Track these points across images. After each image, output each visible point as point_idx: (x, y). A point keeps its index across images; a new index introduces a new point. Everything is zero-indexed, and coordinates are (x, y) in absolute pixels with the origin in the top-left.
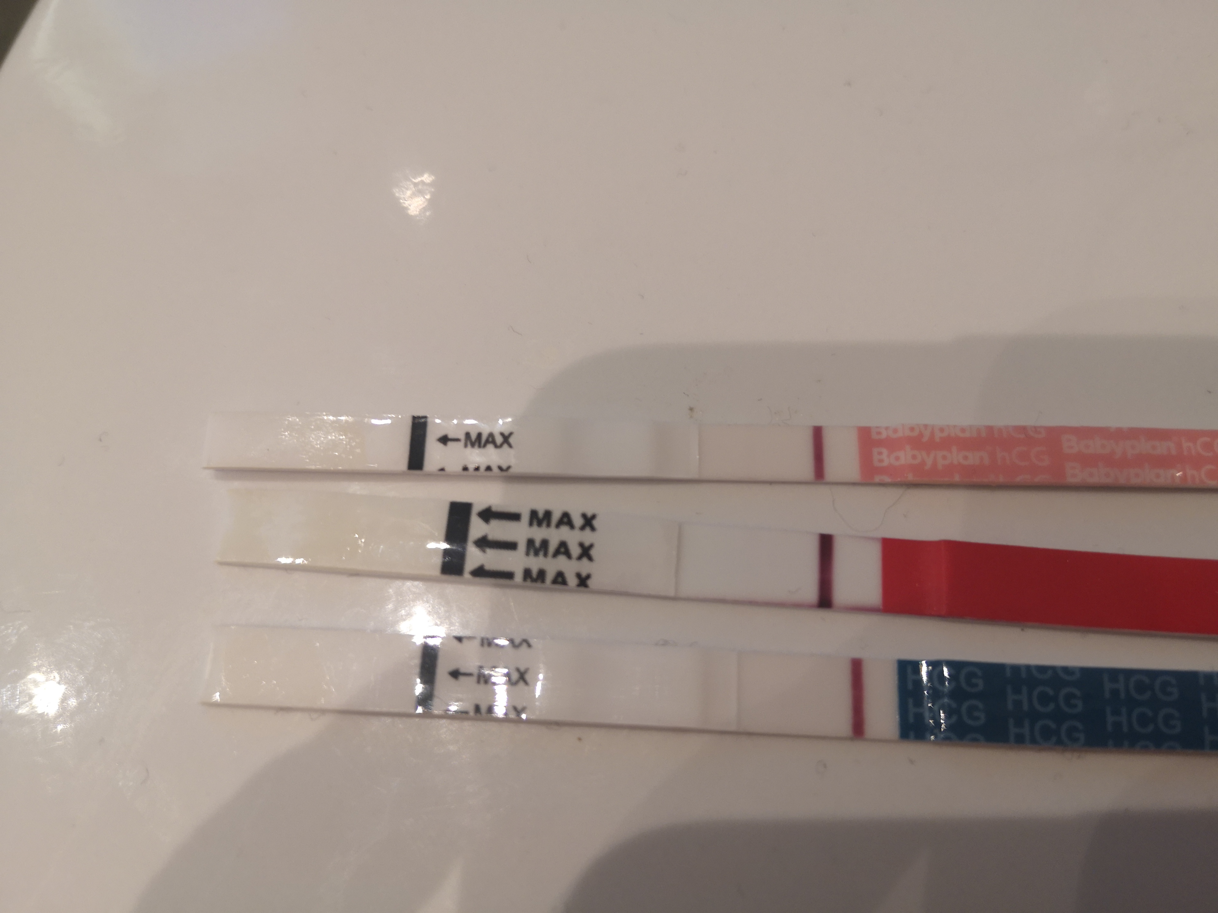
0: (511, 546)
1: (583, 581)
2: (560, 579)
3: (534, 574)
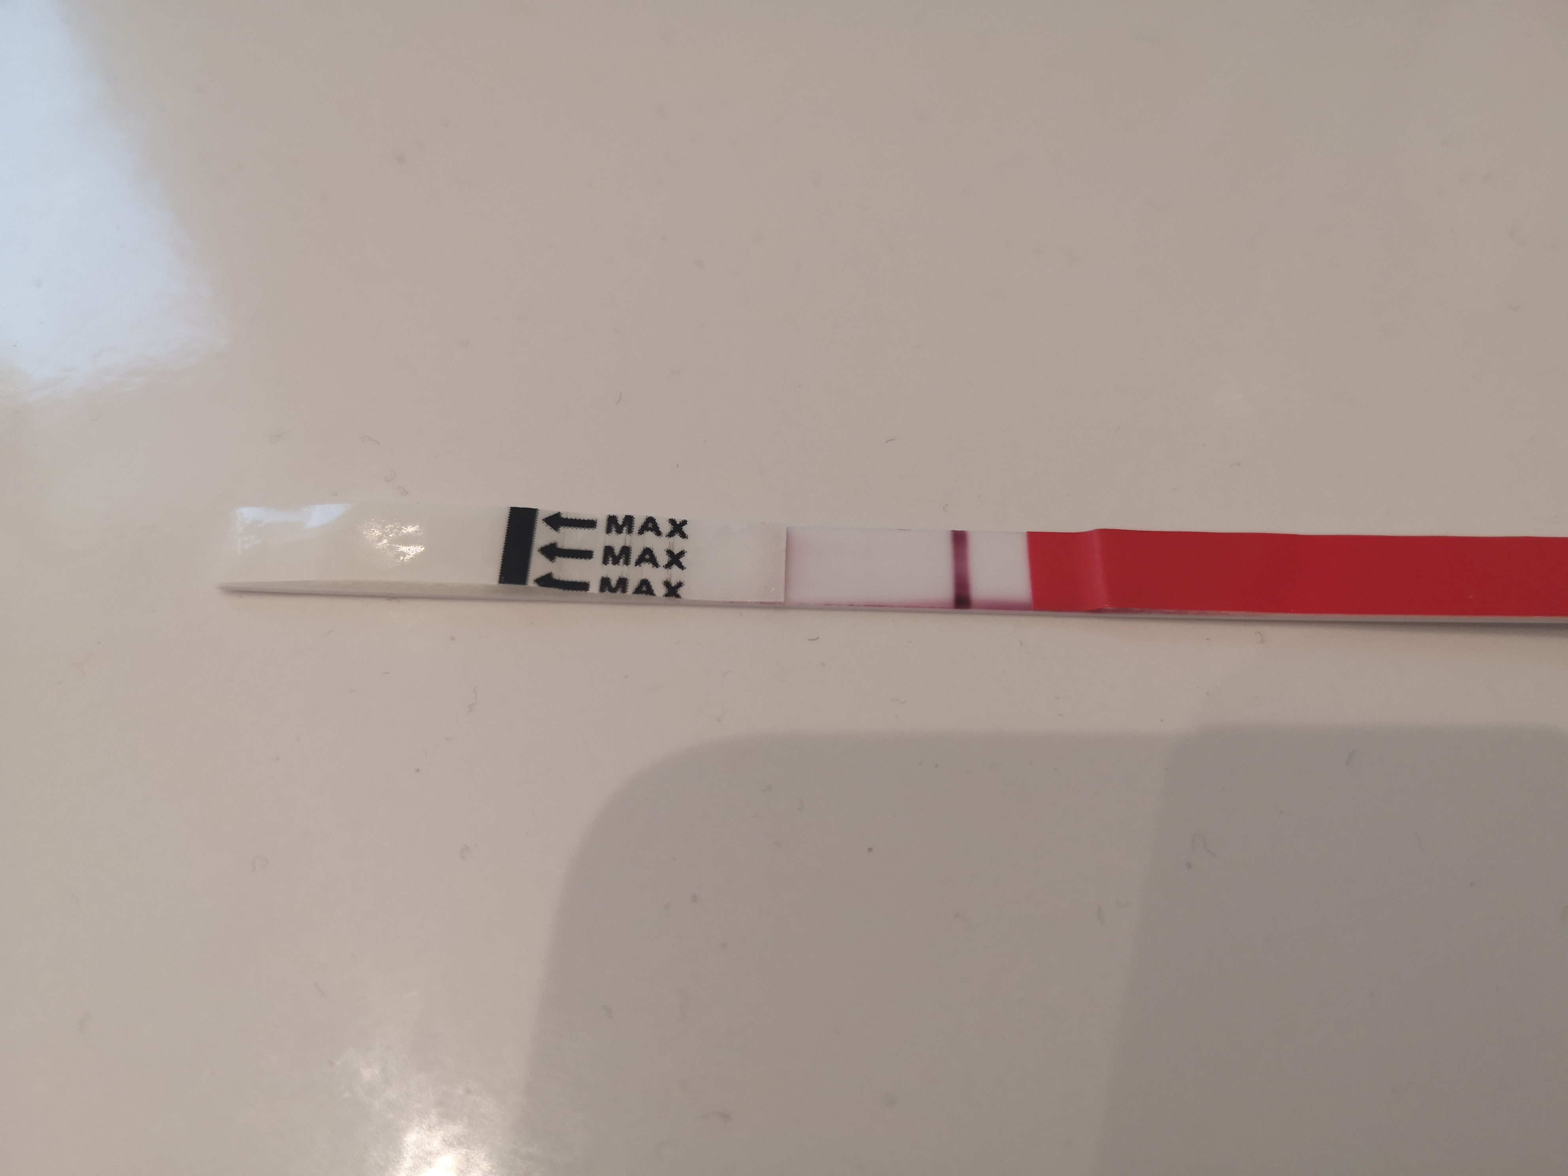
0: (586, 555)
1: (673, 590)
3: (614, 583)
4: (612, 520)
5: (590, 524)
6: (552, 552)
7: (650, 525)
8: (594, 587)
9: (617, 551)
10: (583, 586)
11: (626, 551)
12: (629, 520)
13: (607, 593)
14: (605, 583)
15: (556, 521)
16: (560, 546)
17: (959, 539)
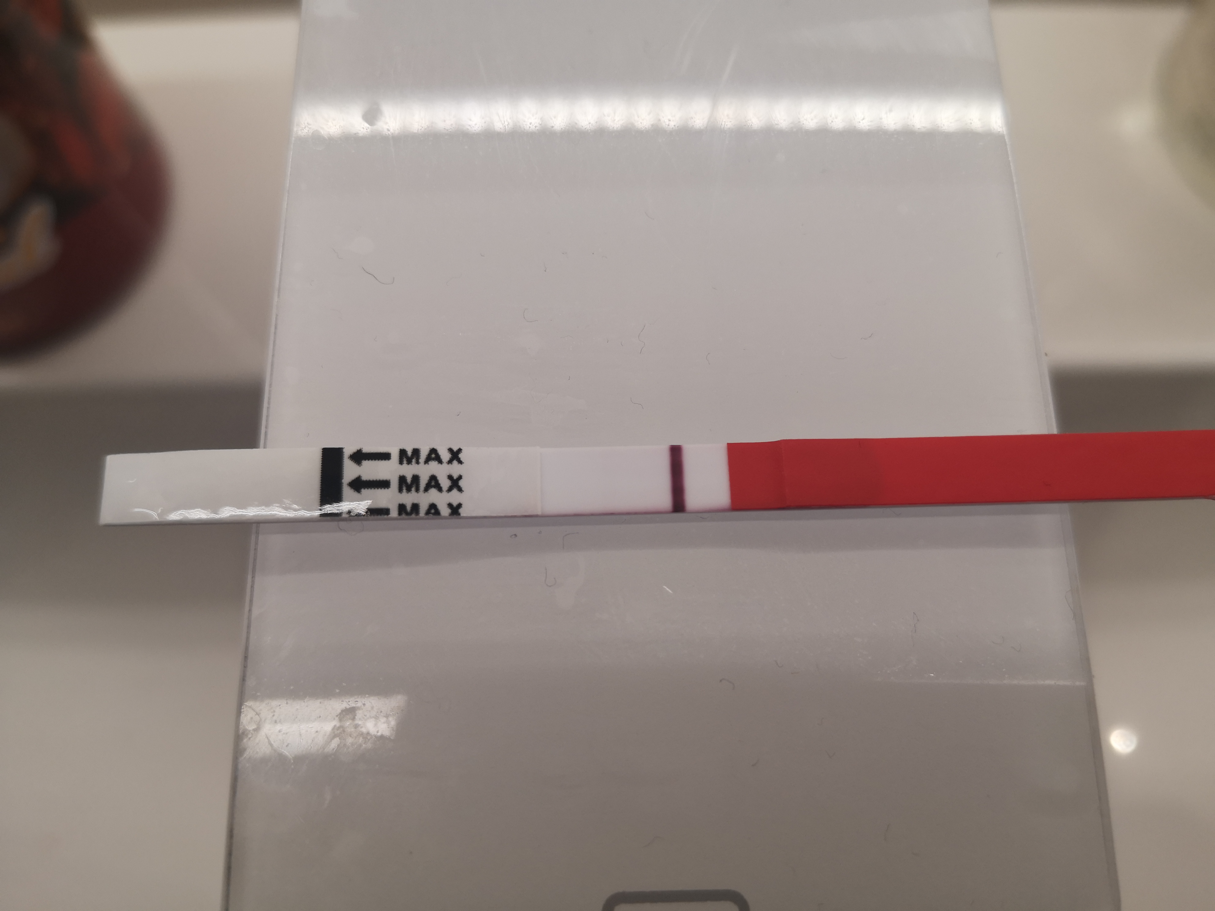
0: (384, 484)
1: (455, 510)
2: (433, 510)
3: (409, 508)
4: (403, 453)
5: (386, 456)
6: (358, 485)
7: (434, 455)
8: (394, 513)
9: (409, 480)
10: (385, 512)
11: (416, 479)
12: (416, 452)
13: (404, 516)
14: (402, 508)
15: (359, 457)
16: (365, 478)
17: (676, 453)
